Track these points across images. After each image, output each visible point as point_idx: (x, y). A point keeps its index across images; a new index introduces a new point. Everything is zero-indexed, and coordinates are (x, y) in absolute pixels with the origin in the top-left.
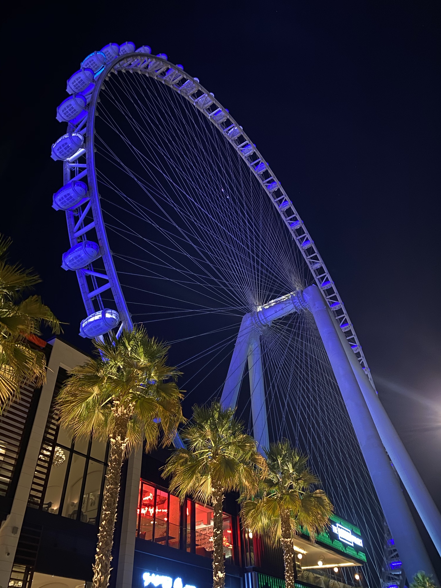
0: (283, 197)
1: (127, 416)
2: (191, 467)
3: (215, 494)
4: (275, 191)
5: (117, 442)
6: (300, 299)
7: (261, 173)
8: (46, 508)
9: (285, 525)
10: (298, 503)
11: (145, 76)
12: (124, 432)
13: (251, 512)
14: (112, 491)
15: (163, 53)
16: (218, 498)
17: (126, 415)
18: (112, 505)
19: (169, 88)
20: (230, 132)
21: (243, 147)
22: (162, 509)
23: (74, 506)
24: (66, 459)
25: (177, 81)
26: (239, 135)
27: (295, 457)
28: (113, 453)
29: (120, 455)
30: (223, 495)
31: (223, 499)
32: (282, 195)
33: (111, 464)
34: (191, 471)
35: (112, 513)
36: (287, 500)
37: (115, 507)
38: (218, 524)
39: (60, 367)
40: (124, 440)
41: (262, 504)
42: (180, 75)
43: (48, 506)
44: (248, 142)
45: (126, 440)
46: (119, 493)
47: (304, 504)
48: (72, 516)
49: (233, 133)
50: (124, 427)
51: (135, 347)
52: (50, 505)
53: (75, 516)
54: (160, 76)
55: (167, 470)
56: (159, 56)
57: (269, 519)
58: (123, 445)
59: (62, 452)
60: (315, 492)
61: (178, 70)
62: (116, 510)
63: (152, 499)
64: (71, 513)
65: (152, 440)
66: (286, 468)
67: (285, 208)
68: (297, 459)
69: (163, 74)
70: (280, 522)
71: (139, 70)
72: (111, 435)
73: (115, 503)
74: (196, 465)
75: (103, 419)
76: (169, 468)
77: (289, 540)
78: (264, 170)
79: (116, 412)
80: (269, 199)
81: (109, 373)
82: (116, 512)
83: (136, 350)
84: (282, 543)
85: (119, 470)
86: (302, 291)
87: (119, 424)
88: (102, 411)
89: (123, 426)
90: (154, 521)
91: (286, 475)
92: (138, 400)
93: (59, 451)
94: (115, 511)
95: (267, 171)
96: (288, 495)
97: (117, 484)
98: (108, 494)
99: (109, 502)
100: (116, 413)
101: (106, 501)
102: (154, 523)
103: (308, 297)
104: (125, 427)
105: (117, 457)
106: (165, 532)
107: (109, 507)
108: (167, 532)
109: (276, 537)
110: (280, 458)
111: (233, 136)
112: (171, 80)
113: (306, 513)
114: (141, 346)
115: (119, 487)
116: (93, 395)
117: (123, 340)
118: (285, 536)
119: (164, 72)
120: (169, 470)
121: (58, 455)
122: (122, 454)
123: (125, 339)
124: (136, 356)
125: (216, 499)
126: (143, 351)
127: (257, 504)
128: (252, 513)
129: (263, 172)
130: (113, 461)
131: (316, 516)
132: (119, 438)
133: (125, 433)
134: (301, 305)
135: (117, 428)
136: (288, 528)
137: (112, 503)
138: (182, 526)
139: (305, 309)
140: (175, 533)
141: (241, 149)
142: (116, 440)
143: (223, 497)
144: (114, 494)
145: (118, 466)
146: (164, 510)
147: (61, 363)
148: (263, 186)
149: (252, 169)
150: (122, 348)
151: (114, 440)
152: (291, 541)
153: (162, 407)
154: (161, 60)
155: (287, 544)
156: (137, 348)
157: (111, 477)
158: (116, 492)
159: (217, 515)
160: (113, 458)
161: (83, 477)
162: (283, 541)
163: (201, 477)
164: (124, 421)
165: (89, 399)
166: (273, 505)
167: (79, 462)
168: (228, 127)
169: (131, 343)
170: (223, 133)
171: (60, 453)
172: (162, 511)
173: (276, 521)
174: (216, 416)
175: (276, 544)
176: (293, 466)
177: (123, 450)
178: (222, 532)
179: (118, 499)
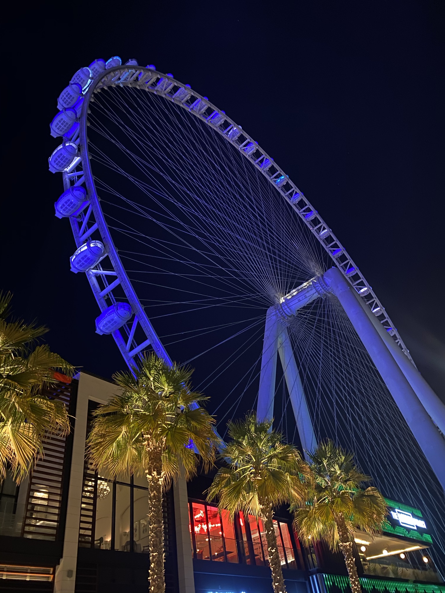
0: (292, 189)
1: (160, 449)
2: (235, 488)
3: (264, 511)
4: (284, 185)
5: (154, 478)
6: (321, 283)
7: (267, 169)
8: (98, 543)
9: (342, 529)
10: (350, 504)
11: (136, 89)
12: (159, 465)
13: (304, 521)
14: (156, 531)
15: (150, 64)
16: (267, 515)
17: (158, 448)
18: (158, 545)
19: (161, 98)
20: (230, 134)
21: (244, 146)
22: (215, 524)
23: (126, 535)
24: (110, 490)
25: (169, 89)
26: (239, 135)
27: (341, 458)
28: (151, 490)
29: (158, 491)
30: (272, 511)
31: (273, 515)
32: (292, 188)
33: (151, 502)
34: (236, 491)
35: (160, 554)
36: (339, 503)
37: (161, 547)
38: (271, 542)
39: (89, 400)
40: (161, 474)
41: (314, 510)
42: (171, 83)
43: (100, 542)
44: (249, 140)
45: (162, 474)
46: (164, 531)
47: (357, 505)
48: (126, 547)
49: (233, 133)
50: (158, 461)
51: (157, 376)
52: (101, 540)
53: (129, 547)
54: (151, 87)
55: (211, 493)
56: (147, 67)
57: (324, 524)
58: (160, 480)
59: (106, 483)
60: (366, 490)
61: (168, 78)
62: (163, 549)
63: (203, 516)
64: (124, 544)
65: (190, 467)
66: (332, 470)
67: (296, 200)
68: (343, 459)
69: (154, 85)
70: (336, 527)
71: (129, 83)
72: (147, 471)
73: (161, 542)
74: (240, 484)
75: (137, 454)
76: (213, 491)
77: (348, 544)
78: (270, 166)
79: (148, 446)
80: (279, 193)
81: (135, 408)
82: (164, 552)
83: (158, 379)
84: (341, 548)
85: (160, 507)
86: (322, 276)
87: (153, 459)
88: (134, 446)
89: (157, 459)
90: (209, 538)
91: (334, 478)
92: (168, 432)
93: (103, 484)
94: (162, 551)
95: (273, 166)
96: (339, 497)
97: (160, 522)
98: (152, 534)
99: (154, 543)
100: (149, 448)
101: (151, 542)
102: (209, 540)
103: (328, 280)
104: (160, 461)
105: (156, 494)
106: (222, 547)
107: (156, 548)
108: (224, 546)
109: (335, 541)
110: (325, 461)
111: (233, 136)
112: (162, 89)
113: (360, 514)
114: (162, 374)
115: (163, 525)
116: (122, 434)
117: (144, 371)
118: (343, 540)
119: (154, 83)
120: (213, 493)
121: (102, 487)
122: (160, 489)
123: (146, 369)
124: (159, 385)
125: (266, 516)
126: (165, 379)
127: (309, 511)
128: (306, 521)
129: (269, 168)
130: (152, 499)
131: (371, 517)
132: (155, 473)
133: (161, 467)
134: (323, 288)
135: (151, 463)
136: (345, 531)
137: (158, 543)
138: (238, 539)
139: (328, 293)
140: (232, 547)
141: (243, 148)
142: (152, 476)
143: (273, 512)
144: (158, 533)
145: (158, 503)
146: (217, 524)
147: (89, 396)
148: (271, 182)
149: (257, 166)
150: (144, 378)
151: (151, 476)
152: (350, 544)
153: (193, 434)
154: (150, 70)
155: (346, 548)
156: (159, 377)
157: (153, 516)
158: (160, 531)
159: (270, 533)
160: (152, 495)
161: (130, 505)
162: (342, 545)
163: (248, 494)
164: (158, 455)
165: (118, 438)
166: (325, 511)
167: (124, 492)
168: (226, 128)
169: (152, 372)
170: (223, 135)
171: (103, 485)
172: (215, 526)
173: (332, 526)
174: (253, 429)
175: (335, 548)
176: (340, 467)
177: (161, 485)
178: (277, 550)
179: (163, 538)
